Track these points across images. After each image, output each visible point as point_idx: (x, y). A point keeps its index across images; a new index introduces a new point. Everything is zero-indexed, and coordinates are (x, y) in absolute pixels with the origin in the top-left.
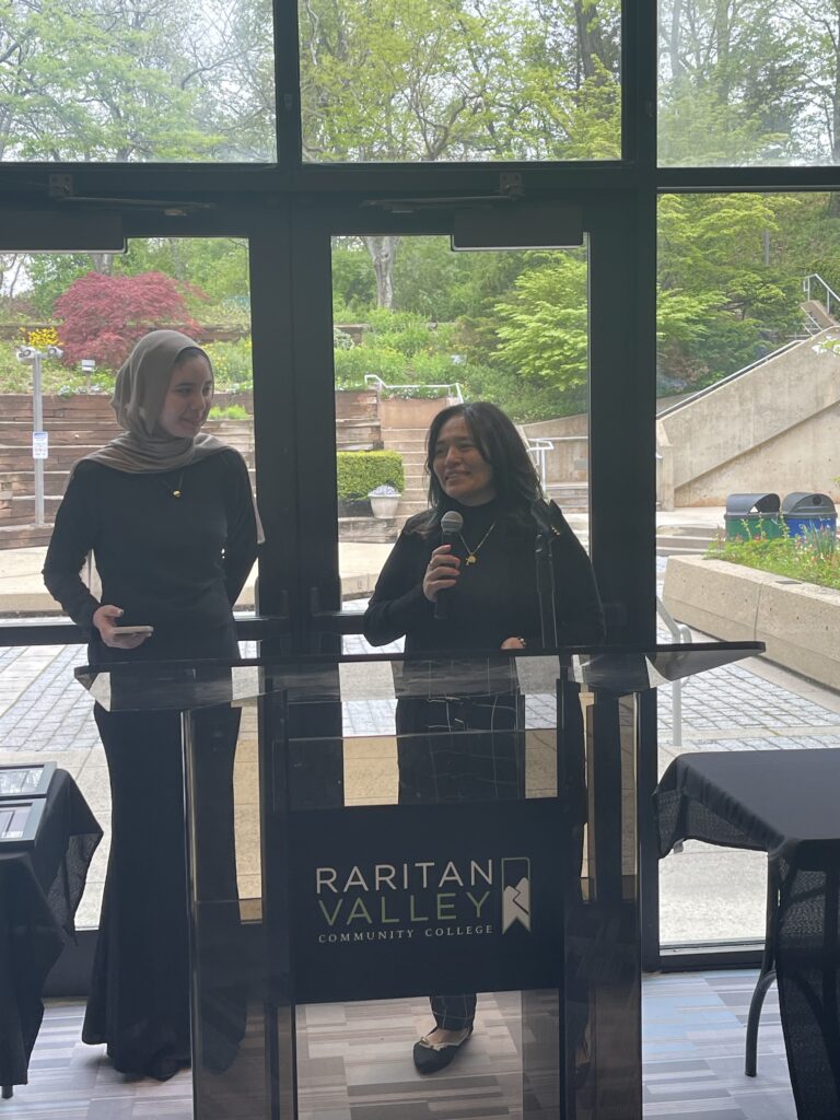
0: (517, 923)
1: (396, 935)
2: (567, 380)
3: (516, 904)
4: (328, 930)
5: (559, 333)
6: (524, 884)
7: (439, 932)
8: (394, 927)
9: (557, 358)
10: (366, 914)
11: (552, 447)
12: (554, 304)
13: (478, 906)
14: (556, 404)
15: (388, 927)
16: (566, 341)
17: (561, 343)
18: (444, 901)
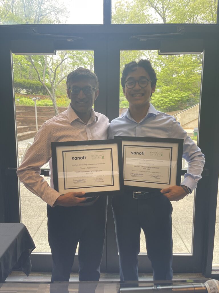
2: (163, 107)
9: (162, 103)
16: (163, 100)
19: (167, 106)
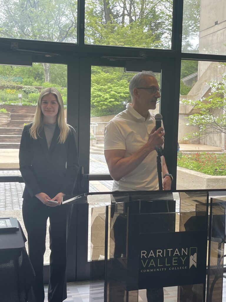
0: (193, 265)
1: (161, 269)
2: (101, 106)
3: (193, 260)
4: (144, 269)
5: (99, 93)
6: (195, 255)
7: (173, 269)
8: (161, 267)
9: (99, 100)
10: (154, 264)
11: (97, 125)
12: (98, 84)
13: (183, 261)
14: (98, 113)
15: (159, 268)
16: (101, 96)
17: (100, 96)
18: (175, 260)
19: (106, 105)
